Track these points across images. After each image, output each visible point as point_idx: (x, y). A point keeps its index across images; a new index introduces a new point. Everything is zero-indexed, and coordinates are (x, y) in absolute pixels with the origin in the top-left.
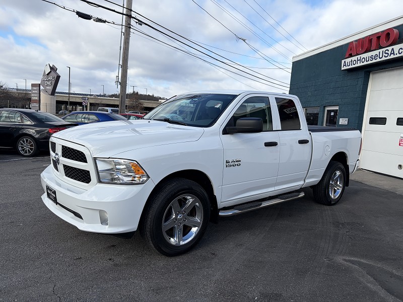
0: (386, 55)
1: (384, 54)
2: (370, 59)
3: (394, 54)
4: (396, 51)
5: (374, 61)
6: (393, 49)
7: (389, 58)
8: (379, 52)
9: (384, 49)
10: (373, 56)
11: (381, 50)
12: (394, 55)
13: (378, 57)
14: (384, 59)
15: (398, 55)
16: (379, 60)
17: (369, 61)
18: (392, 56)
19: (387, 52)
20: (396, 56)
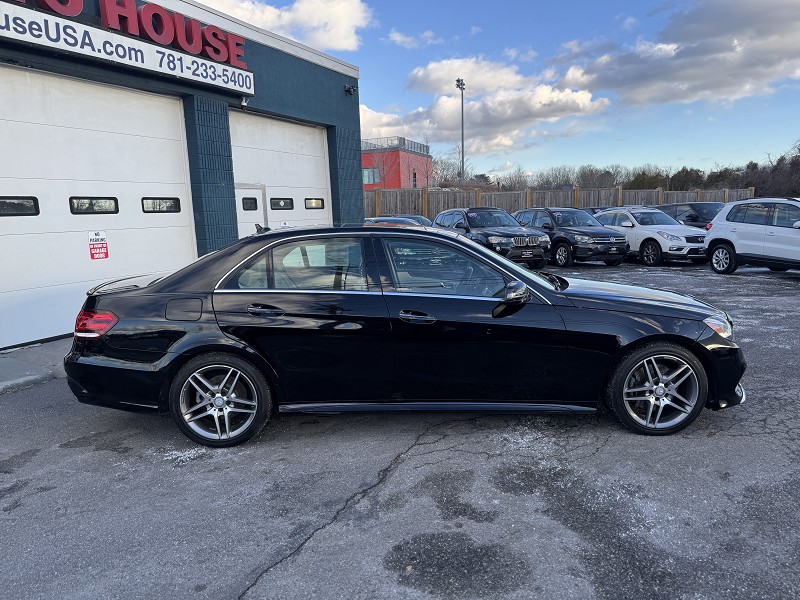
0: (72, 41)
1: (63, 35)
2: (12, 25)
3: (91, 44)
4: (98, 45)
5: (27, 38)
6: (86, 33)
8: (46, 22)
9: (63, 22)
10: (24, 22)
12: (94, 50)
13: (43, 33)
14: (61, 45)
15: (103, 55)
16: (44, 41)
17: (7, 27)
18: (87, 51)
19: (69, 31)
20: (96, 54)
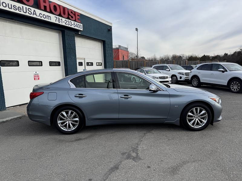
0: (30, 13)
1: (28, 11)
2: (13, 8)
3: (36, 14)
4: (38, 14)
6: (34, 11)
7: (32, 16)
8: (23, 7)
9: (28, 7)
10: (16, 7)
11: (25, 6)
12: (36, 16)
13: (22, 10)
14: (27, 14)
15: (39, 18)
16: (22, 13)
17: (11, 8)
18: (34, 16)
